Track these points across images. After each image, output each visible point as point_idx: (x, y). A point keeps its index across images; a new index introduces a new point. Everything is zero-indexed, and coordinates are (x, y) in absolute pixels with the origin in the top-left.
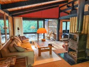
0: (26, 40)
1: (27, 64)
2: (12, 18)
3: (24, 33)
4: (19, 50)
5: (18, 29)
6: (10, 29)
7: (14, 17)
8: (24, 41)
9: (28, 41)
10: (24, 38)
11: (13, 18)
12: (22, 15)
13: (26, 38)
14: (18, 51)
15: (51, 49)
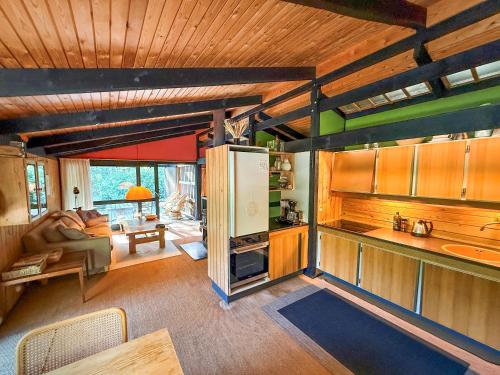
0: (100, 219)
1: (93, 267)
2: (56, 162)
3: (96, 203)
4: (70, 237)
5: (76, 191)
6: (48, 193)
7: (62, 159)
8: (92, 222)
9: (106, 224)
10: (93, 215)
11: (59, 161)
12: (88, 155)
13: (98, 215)
14: (68, 239)
15: (162, 235)
